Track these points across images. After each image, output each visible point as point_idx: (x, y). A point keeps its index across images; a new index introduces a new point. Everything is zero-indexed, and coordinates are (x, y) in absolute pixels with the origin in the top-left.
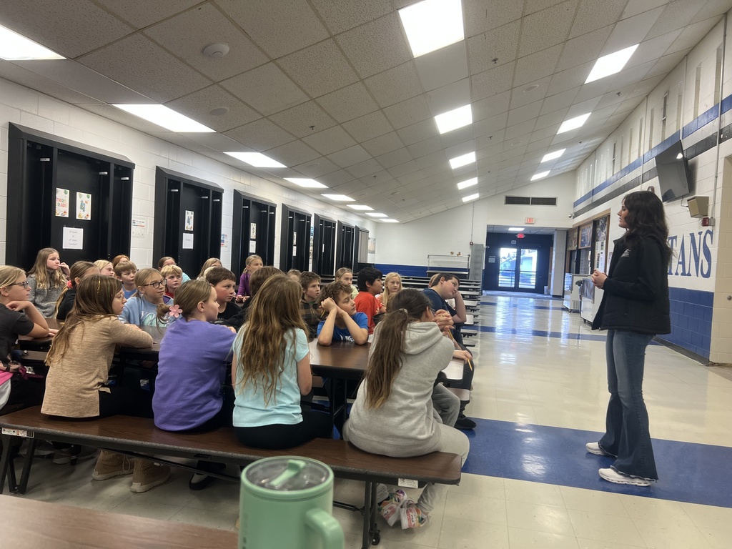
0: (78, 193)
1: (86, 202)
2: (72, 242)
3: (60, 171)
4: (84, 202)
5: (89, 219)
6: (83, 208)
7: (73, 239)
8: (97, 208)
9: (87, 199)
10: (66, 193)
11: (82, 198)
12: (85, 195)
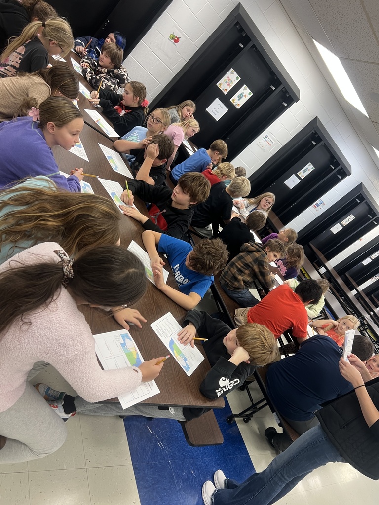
0: (245, 86)
1: (245, 96)
2: (214, 111)
3: (243, 59)
4: (244, 95)
5: (238, 107)
6: (240, 97)
7: (217, 110)
8: (250, 105)
9: (247, 94)
10: (237, 79)
11: (244, 91)
12: (248, 91)
